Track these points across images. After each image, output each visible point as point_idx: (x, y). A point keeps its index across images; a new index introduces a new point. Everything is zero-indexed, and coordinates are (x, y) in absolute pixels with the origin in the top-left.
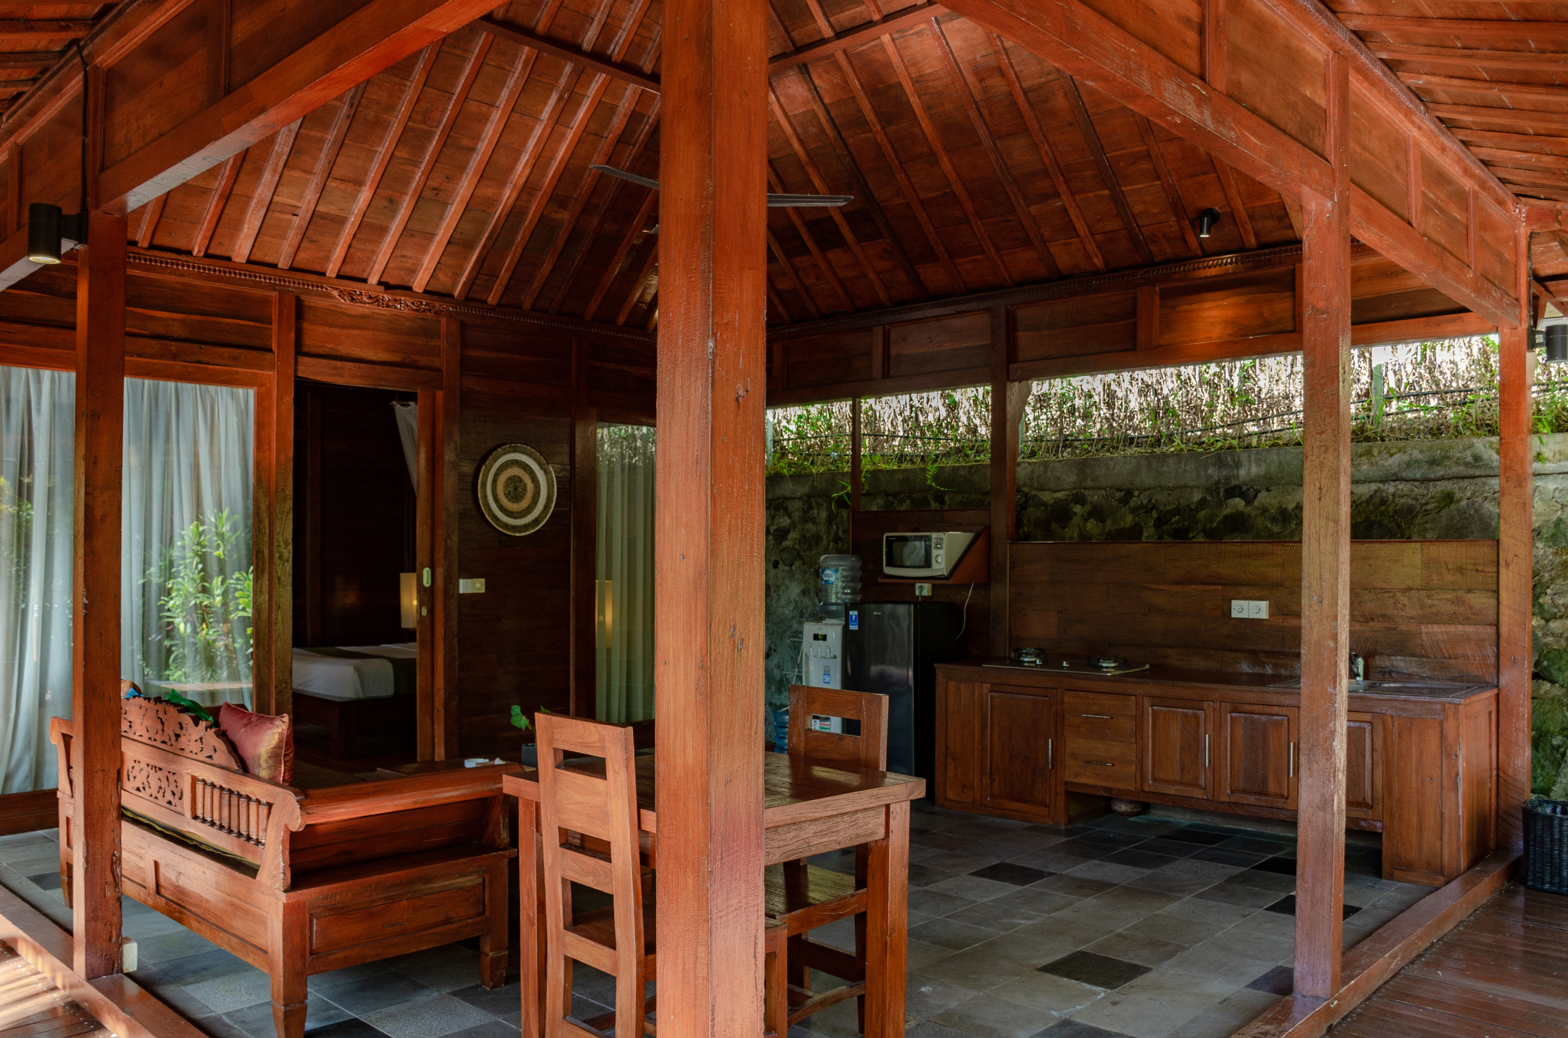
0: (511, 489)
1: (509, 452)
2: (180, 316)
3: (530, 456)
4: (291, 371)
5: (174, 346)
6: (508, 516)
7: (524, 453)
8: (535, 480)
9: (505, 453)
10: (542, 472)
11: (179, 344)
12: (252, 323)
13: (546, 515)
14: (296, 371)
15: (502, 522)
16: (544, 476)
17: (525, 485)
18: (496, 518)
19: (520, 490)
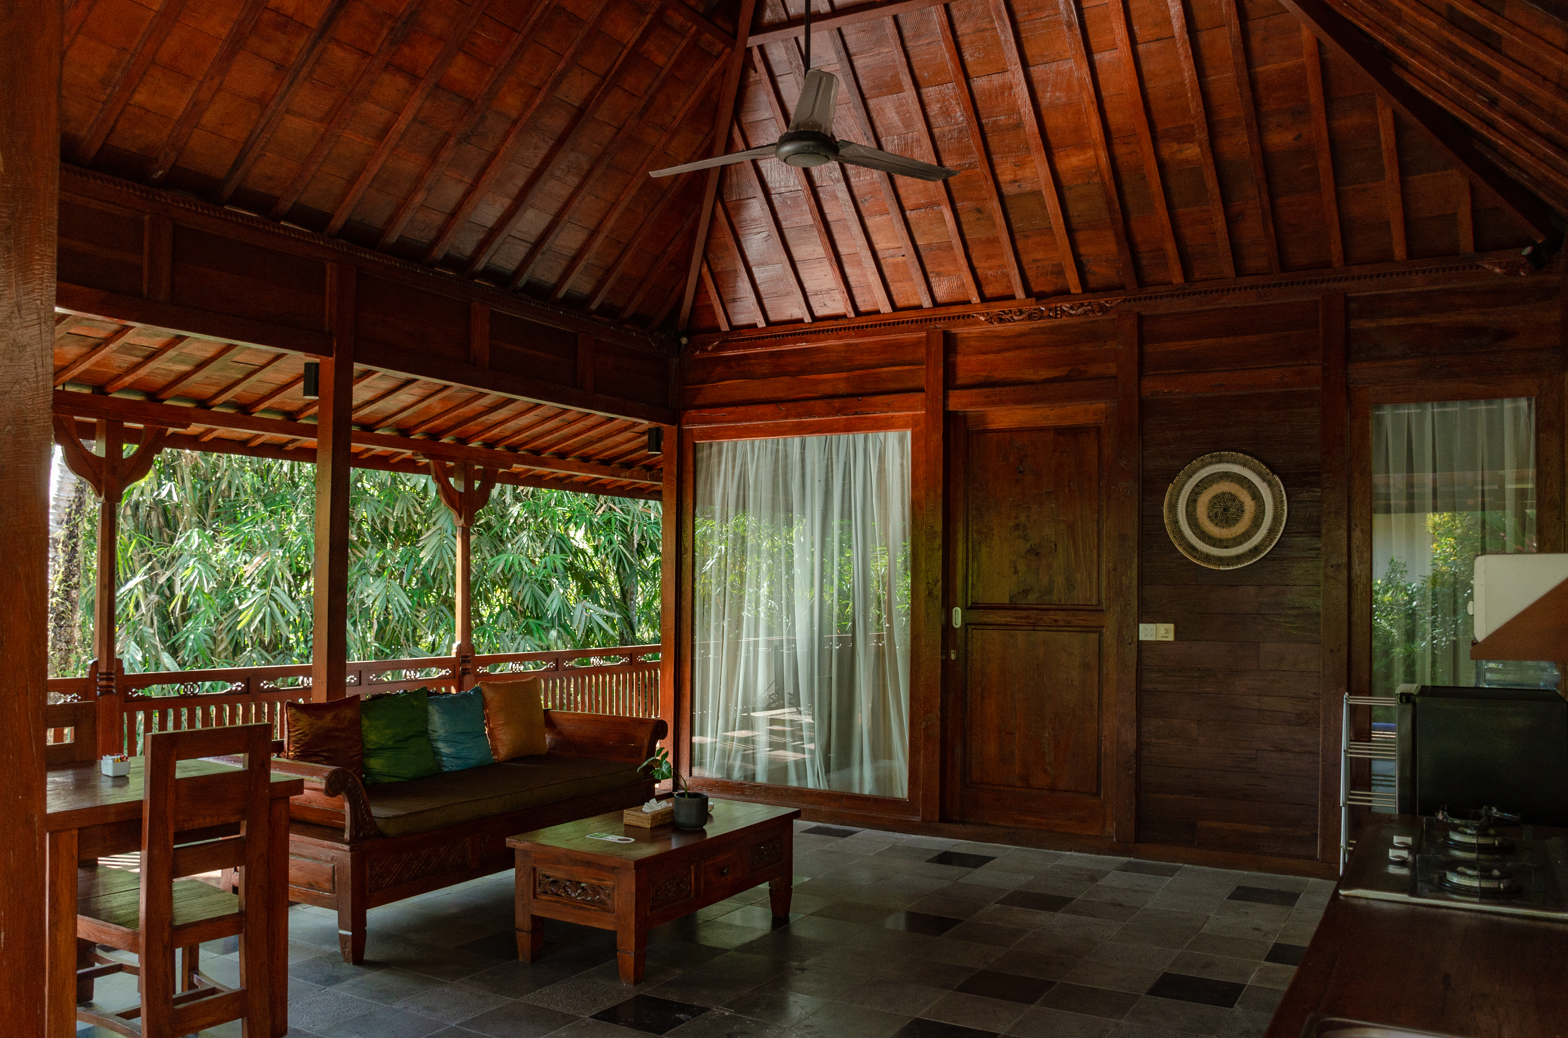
0: (1219, 510)
1: (1211, 463)
2: (844, 375)
3: (1245, 466)
4: (940, 407)
5: (837, 403)
6: (1214, 545)
7: (1234, 462)
8: (1256, 496)
9: (1203, 466)
10: (1265, 485)
11: (842, 400)
12: (906, 368)
13: (1272, 541)
14: (945, 405)
15: (1202, 553)
16: (1268, 490)
17: (1242, 504)
18: (1192, 549)
19: (1232, 510)
